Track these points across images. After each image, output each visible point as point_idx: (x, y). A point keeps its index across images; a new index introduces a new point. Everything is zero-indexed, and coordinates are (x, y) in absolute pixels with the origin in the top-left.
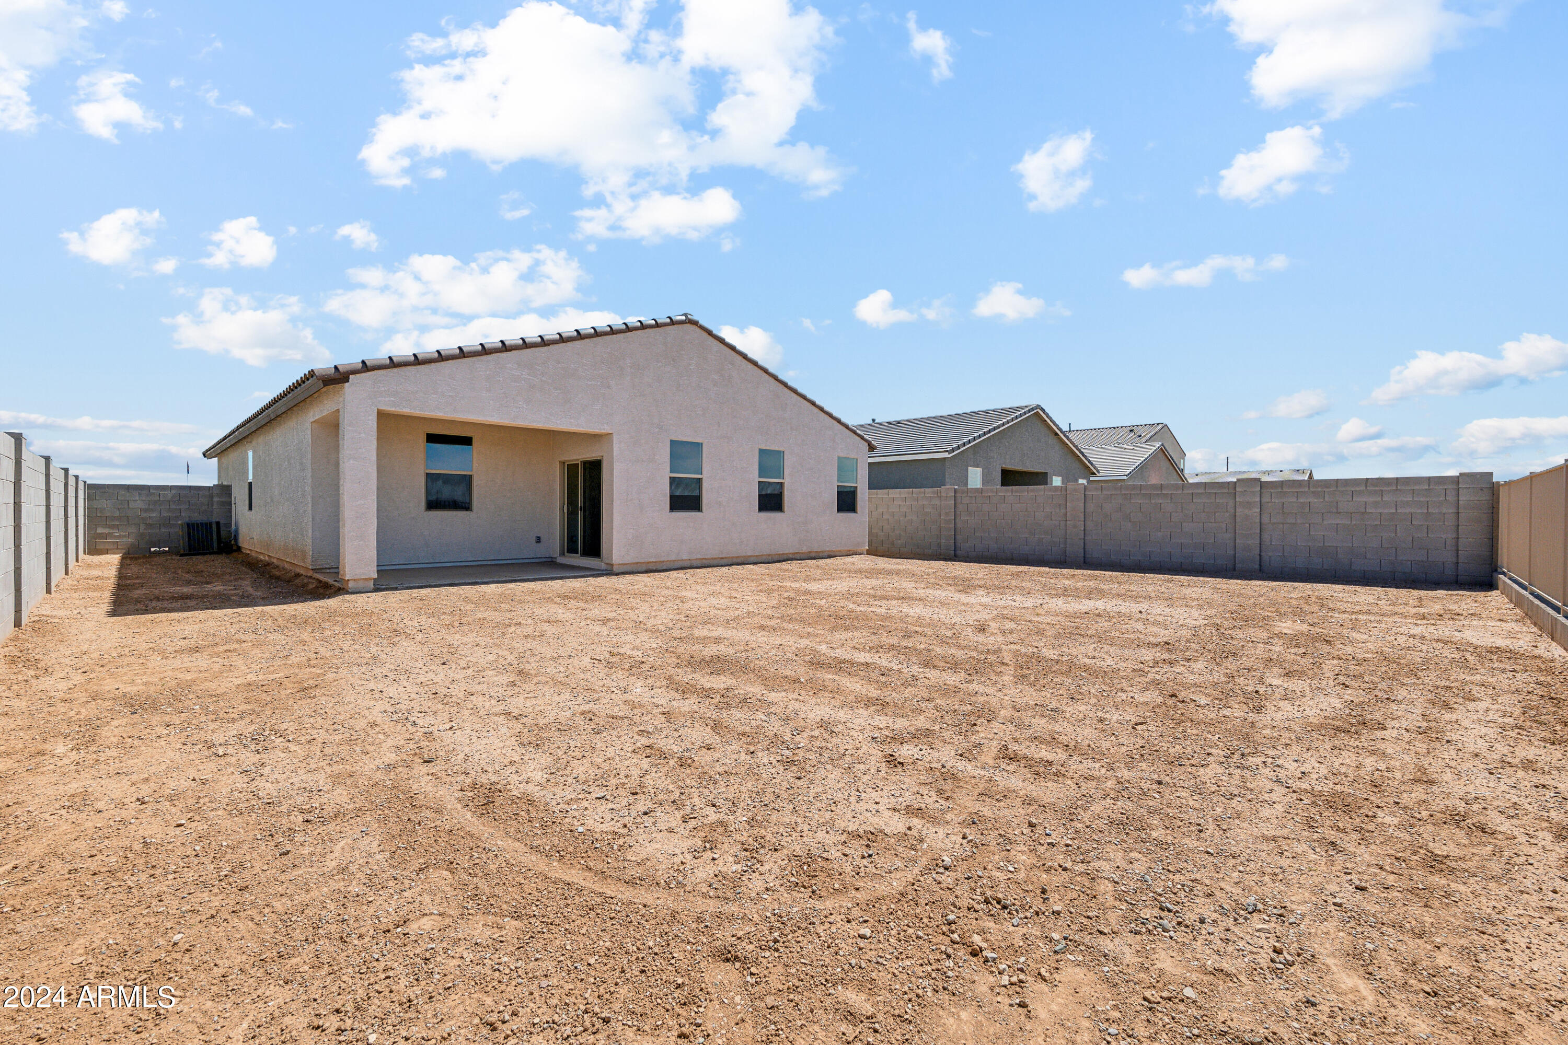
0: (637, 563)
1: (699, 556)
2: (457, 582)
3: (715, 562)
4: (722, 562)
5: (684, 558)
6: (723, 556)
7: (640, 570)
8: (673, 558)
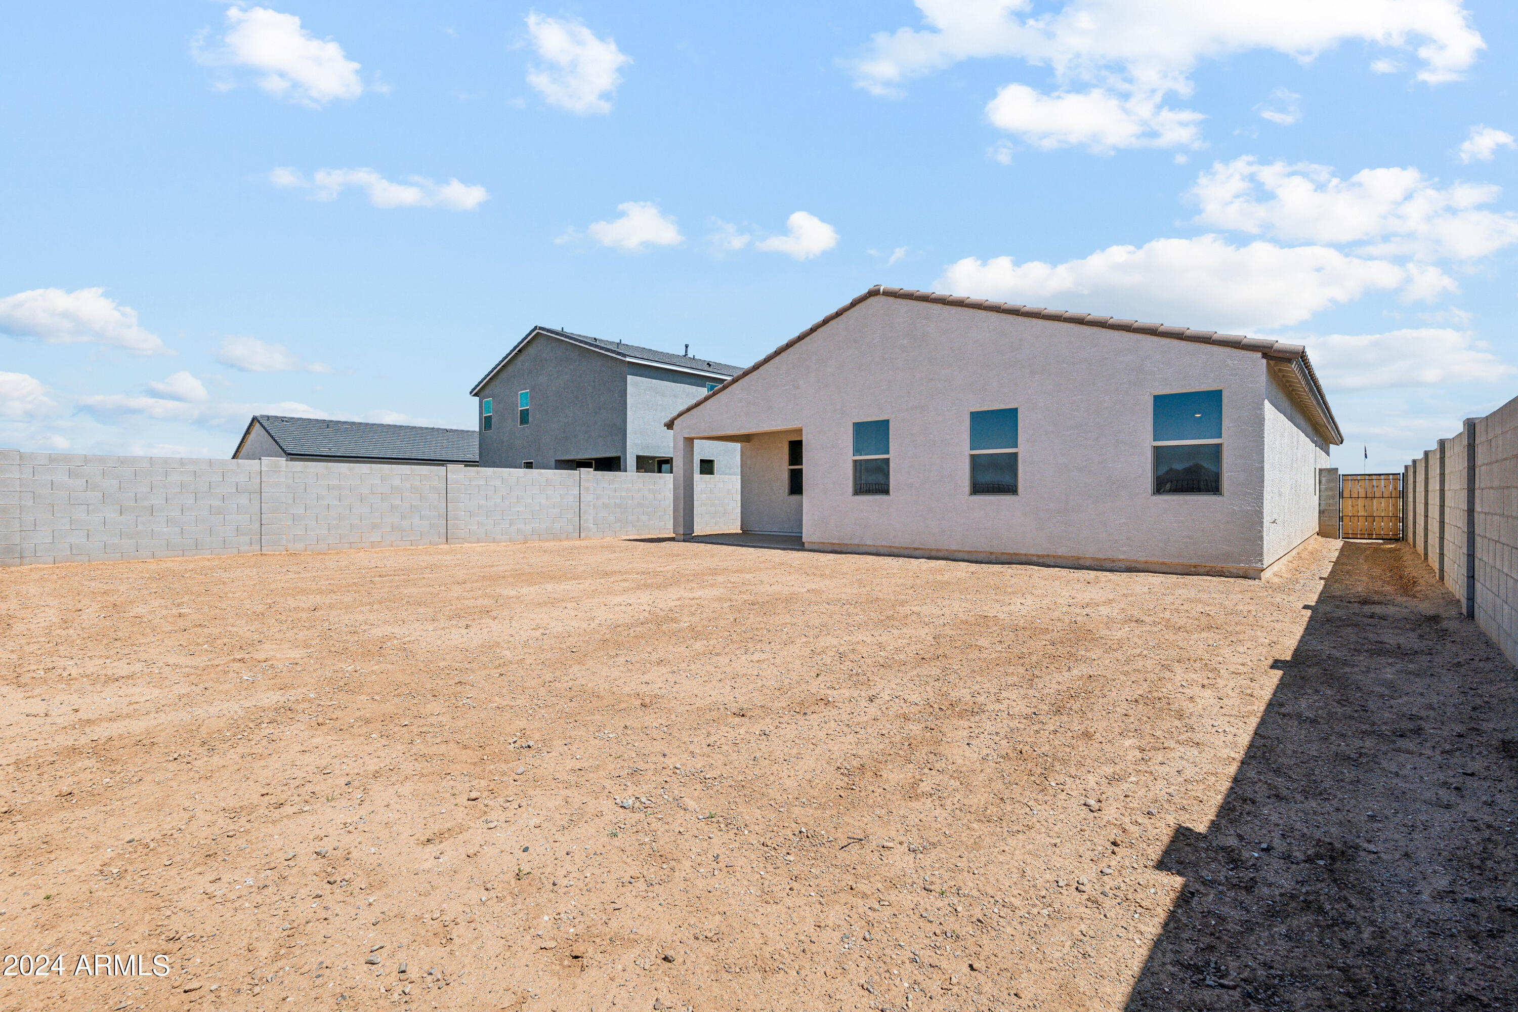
0: (824, 543)
1: (884, 543)
2: (714, 541)
3: (906, 552)
4: (917, 553)
5: (868, 543)
6: (916, 546)
7: (826, 549)
8: (856, 542)
